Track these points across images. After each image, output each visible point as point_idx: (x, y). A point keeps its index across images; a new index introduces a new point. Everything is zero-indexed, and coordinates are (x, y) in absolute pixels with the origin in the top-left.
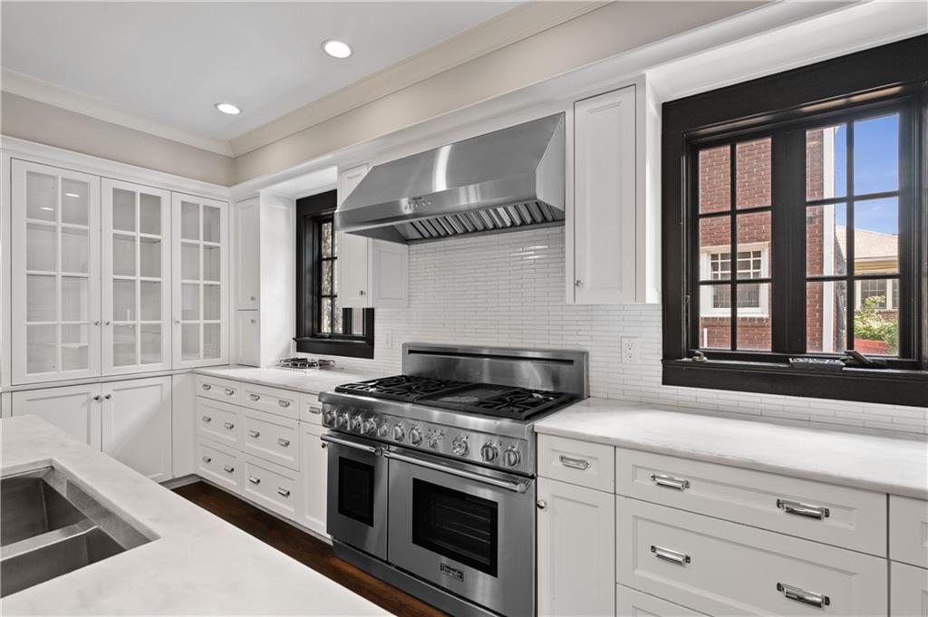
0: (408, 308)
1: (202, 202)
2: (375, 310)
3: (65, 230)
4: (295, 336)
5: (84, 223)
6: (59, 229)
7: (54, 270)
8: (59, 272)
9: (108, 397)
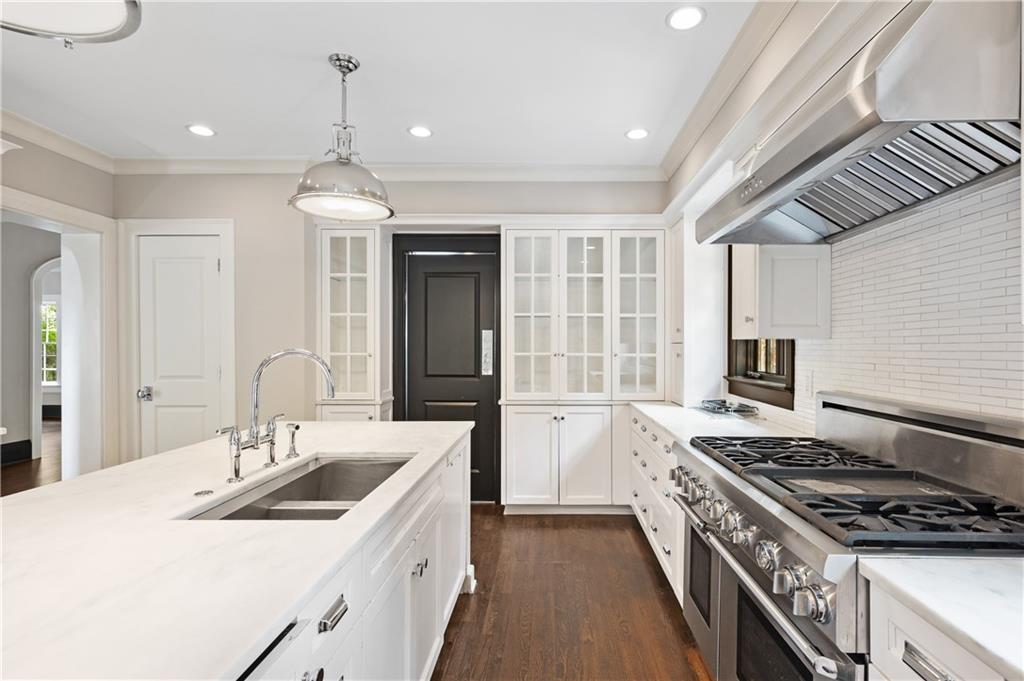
0: (831, 338)
1: (638, 235)
2: (796, 343)
3: (537, 279)
4: (726, 374)
5: (548, 270)
6: (533, 279)
7: (529, 312)
8: (532, 314)
9: (563, 419)
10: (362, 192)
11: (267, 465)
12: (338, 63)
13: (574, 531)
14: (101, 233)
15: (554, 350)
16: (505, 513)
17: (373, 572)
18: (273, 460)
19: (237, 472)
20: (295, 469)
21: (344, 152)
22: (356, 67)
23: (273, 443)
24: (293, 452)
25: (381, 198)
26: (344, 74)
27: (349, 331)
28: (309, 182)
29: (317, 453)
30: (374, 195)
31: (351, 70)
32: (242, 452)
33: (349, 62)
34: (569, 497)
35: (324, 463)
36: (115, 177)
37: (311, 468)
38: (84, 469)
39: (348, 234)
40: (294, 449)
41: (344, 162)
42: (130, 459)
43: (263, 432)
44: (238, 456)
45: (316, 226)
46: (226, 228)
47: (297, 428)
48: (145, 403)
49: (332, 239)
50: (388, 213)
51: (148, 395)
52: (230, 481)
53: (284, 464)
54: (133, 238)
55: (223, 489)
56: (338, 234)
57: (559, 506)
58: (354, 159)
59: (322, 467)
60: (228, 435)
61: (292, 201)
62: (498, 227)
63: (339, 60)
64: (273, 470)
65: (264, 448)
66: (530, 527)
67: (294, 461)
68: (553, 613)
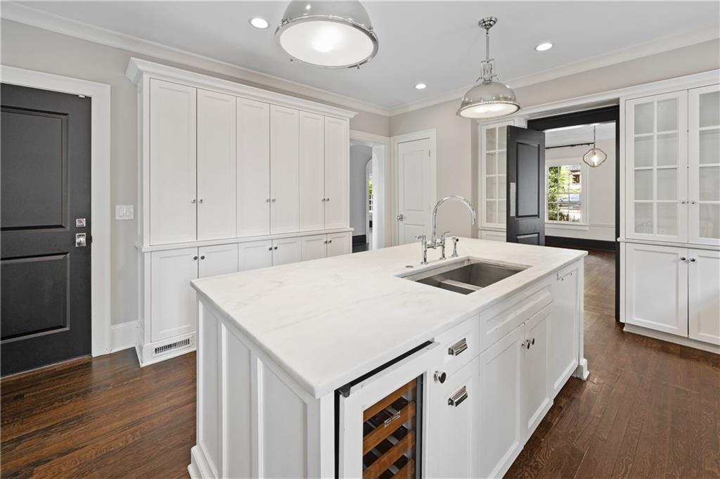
3: (661, 137)
5: (675, 127)
6: (655, 137)
7: (652, 166)
8: (655, 167)
9: (693, 260)
10: (498, 99)
11: (441, 259)
12: (484, 24)
13: (707, 367)
14: (385, 144)
15: (682, 197)
16: (624, 329)
17: (487, 333)
18: (444, 256)
19: (425, 260)
20: (456, 263)
21: (487, 76)
22: (495, 22)
23: (444, 247)
24: (455, 254)
25: (511, 100)
26: (488, 29)
27: (497, 185)
28: (467, 99)
29: (469, 257)
30: (506, 99)
31: (491, 26)
32: (428, 249)
33: (491, 21)
34: (700, 334)
35: (472, 263)
36: (390, 118)
37: (466, 265)
38: (379, 247)
39: (497, 126)
40: (456, 252)
41: (488, 83)
42: (395, 245)
43: (438, 241)
44: (425, 251)
45: (478, 124)
46: (432, 134)
47: (457, 240)
48: (401, 223)
49: (488, 130)
50: (516, 108)
51: (401, 218)
52: (422, 263)
53: (449, 259)
54: (396, 144)
55: (418, 266)
56: (492, 126)
57: (688, 339)
58: (494, 79)
59: (472, 265)
60: (421, 239)
61: (458, 113)
62: (618, 100)
63: (484, 22)
64: (443, 261)
65: (440, 248)
66: (651, 348)
67: (455, 258)
68: (669, 429)
